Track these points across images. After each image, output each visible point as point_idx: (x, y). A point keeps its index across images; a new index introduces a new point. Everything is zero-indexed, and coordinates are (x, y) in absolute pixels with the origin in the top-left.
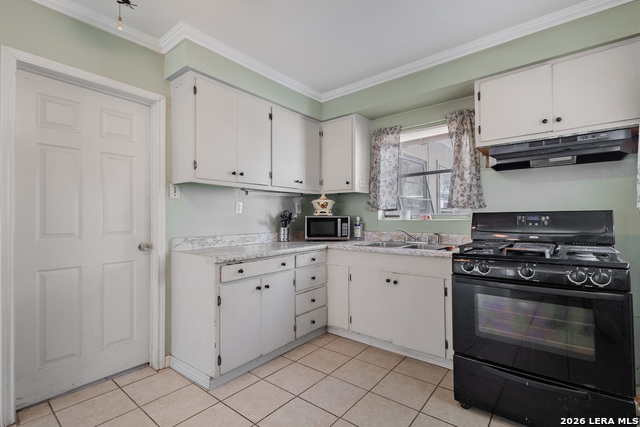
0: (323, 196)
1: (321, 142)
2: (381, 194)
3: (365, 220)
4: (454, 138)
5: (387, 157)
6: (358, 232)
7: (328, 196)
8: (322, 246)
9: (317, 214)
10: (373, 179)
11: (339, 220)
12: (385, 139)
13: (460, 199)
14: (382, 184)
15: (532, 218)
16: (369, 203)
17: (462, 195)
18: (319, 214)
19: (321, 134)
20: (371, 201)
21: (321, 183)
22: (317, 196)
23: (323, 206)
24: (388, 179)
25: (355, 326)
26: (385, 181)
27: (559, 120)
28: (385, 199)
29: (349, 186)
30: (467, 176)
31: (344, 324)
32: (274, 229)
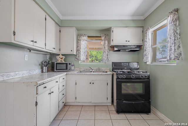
0: (61, 55)
1: (60, 34)
2: (81, 55)
3: (75, 64)
4: (103, 41)
5: (83, 44)
6: (73, 68)
7: (63, 55)
8: (65, 73)
9: (59, 62)
10: (78, 50)
11: (68, 64)
12: (82, 38)
13: (105, 58)
14: (81, 52)
15: (125, 64)
16: (76, 58)
17: (105, 57)
18: (60, 61)
19: (60, 31)
20: (77, 57)
21: (60, 50)
22: (59, 55)
23: (62, 59)
24: (84, 51)
25: (78, 100)
26: (83, 51)
27: (129, 41)
28: (83, 57)
29: (72, 52)
30: (106, 52)
31: (74, 100)
32: (40, 67)
